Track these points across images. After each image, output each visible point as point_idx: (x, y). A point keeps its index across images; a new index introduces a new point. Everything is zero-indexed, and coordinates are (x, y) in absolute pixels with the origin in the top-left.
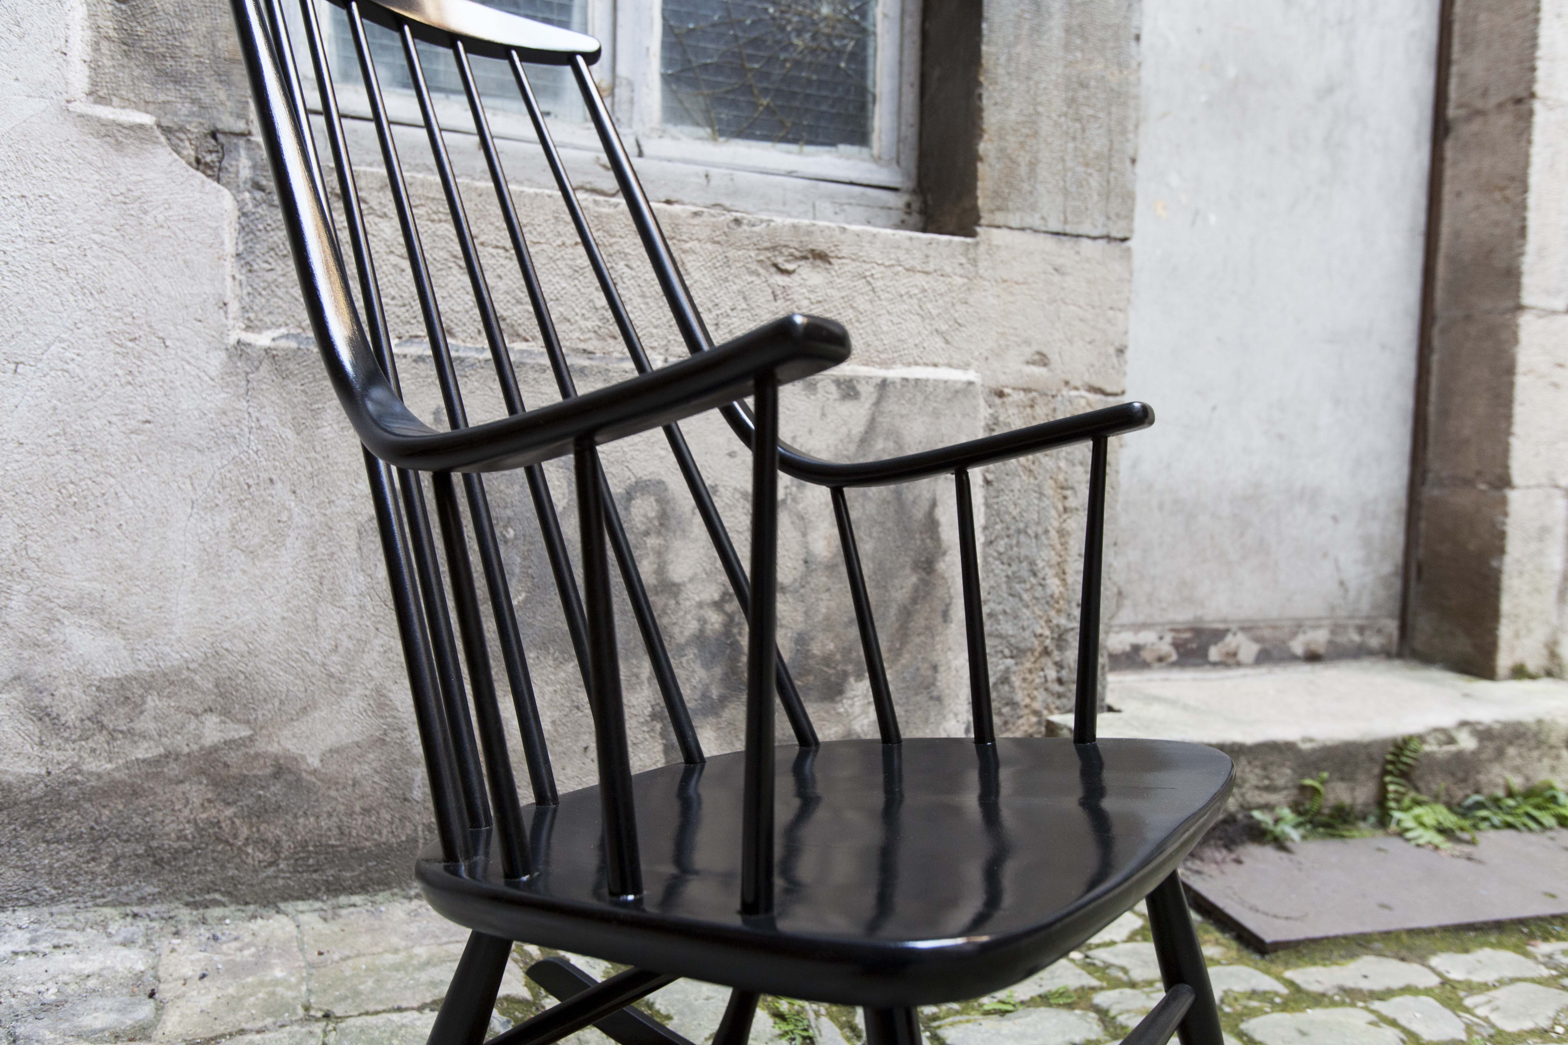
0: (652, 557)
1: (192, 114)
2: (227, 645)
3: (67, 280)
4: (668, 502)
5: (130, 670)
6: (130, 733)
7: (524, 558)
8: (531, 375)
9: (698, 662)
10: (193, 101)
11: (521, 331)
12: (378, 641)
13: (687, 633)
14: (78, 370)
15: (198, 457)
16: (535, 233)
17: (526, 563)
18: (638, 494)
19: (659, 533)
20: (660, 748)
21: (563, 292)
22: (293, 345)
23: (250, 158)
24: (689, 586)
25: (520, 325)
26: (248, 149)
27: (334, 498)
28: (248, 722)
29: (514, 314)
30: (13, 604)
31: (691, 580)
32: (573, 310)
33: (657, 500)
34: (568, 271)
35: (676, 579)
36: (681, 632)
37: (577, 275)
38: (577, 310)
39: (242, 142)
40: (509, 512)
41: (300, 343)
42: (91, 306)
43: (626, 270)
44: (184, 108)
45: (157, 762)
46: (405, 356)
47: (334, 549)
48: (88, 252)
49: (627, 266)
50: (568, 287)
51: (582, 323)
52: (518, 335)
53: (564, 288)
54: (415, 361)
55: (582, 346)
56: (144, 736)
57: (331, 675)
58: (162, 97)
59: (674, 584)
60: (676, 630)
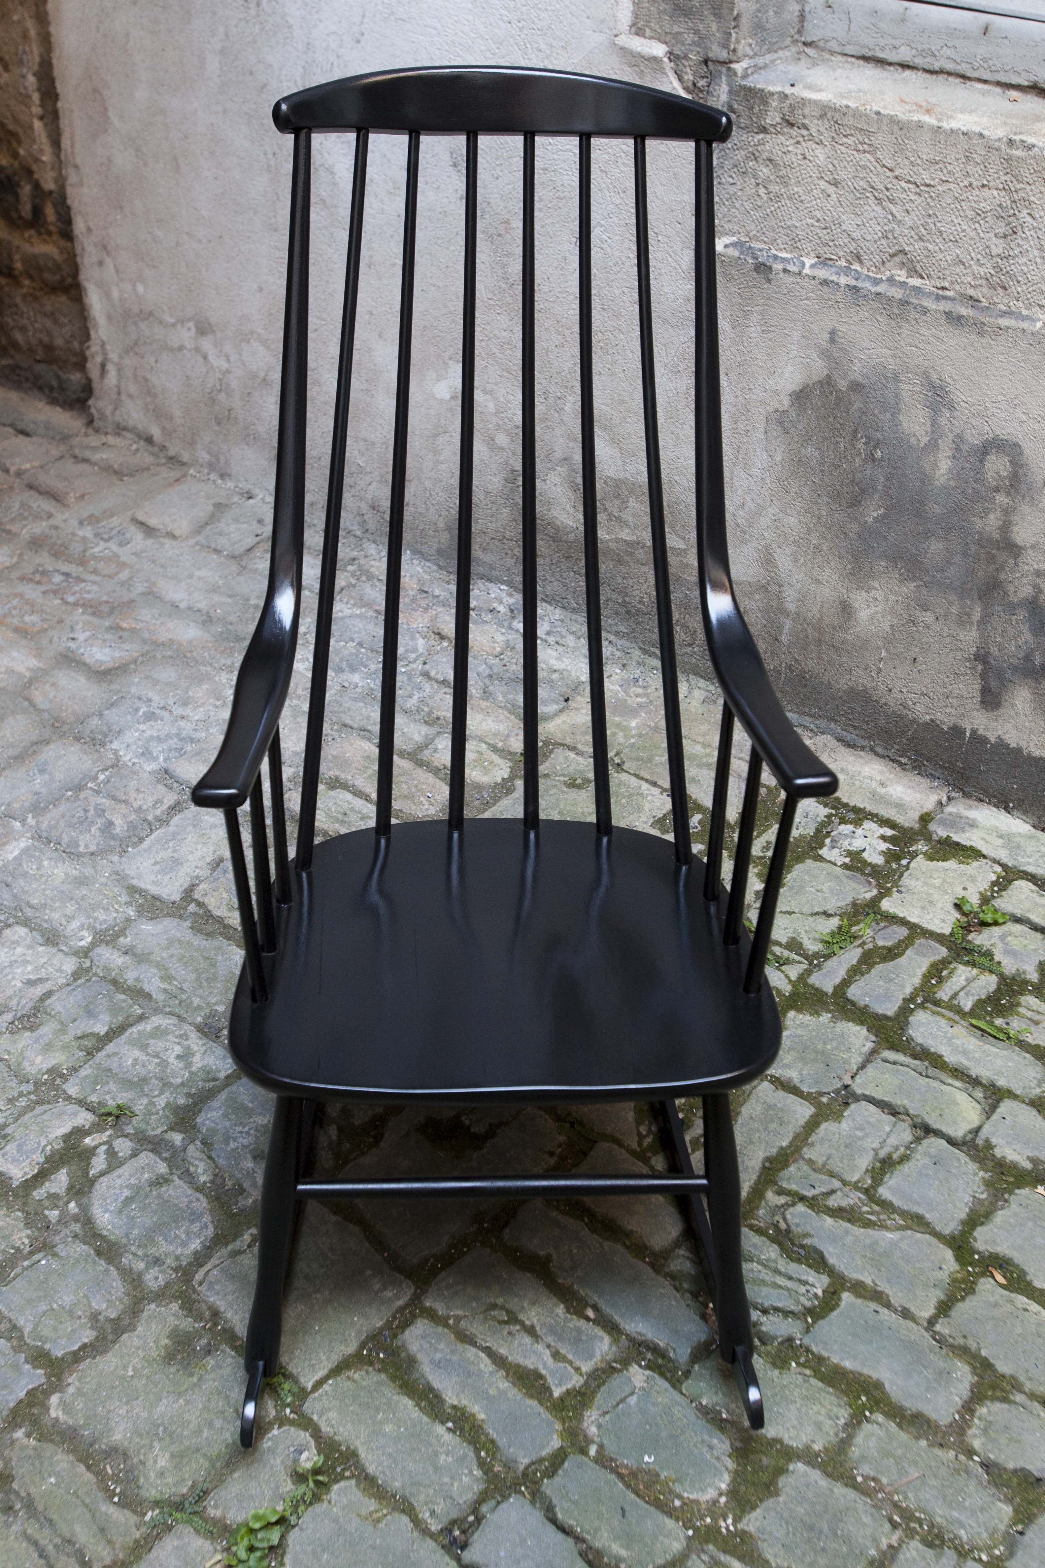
0: (998, 514)
1: (694, 43)
2: (677, 478)
3: (607, 180)
4: (1021, 467)
5: (622, 476)
6: (619, 519)
7: (887, 480)
8: (913, 315)
9: (1028, 624)
10: (696, 32)
11: (918, 268)
12: (771, 511)
13: (1021, 595)
14: (609, 250)
15: (671, 330)
16: (945, 171)
17: (887, 483)
18: (994, 451)
19: (1008, 494)
20: (978, 687)
21: (962, 234)
22: (736, 254)
23: (729, 85)
24: (1030, 552)
25: (918, 262)
26: (728, 76)
27: (752, 386)
28: (684, 539)
29: (915, 250)
30: (566, 408)
31: (1033, 547)
32: (970, 254)
33: (1010, 461)
34: (970, 214)
35: (1019, 541)
36: (1015, 592)
37: (978, 218)
38: (973, 254)
39: (724, 70)
40: (879, 435)
41: (742, 253)
42: (618, 202)
43: (1029, 219)
44: (689, 38)
45: (631, 544)
46: (814, 278)
47: (749, 428)
48: (619, 160)
49: (1029, 214)
50: (968, 230)
51: (976, 268)
52: (916, 271)
53: (964, 231)
54: (821, 284)
55: (971, 292)
56: (625, 524)
57: (738, 526)
58: (676, 29)
59: (1016, 546)
60: (1011, 588)
